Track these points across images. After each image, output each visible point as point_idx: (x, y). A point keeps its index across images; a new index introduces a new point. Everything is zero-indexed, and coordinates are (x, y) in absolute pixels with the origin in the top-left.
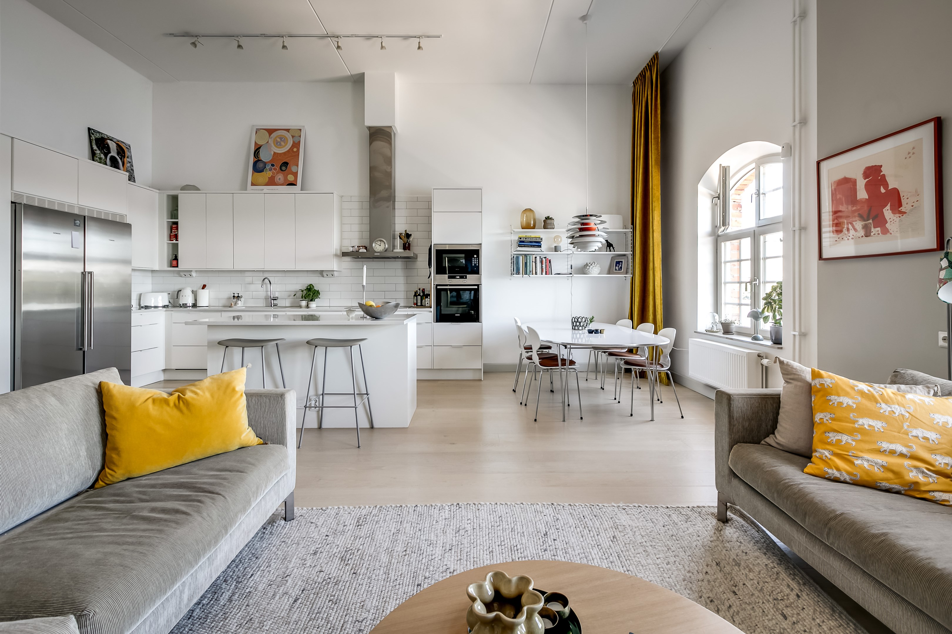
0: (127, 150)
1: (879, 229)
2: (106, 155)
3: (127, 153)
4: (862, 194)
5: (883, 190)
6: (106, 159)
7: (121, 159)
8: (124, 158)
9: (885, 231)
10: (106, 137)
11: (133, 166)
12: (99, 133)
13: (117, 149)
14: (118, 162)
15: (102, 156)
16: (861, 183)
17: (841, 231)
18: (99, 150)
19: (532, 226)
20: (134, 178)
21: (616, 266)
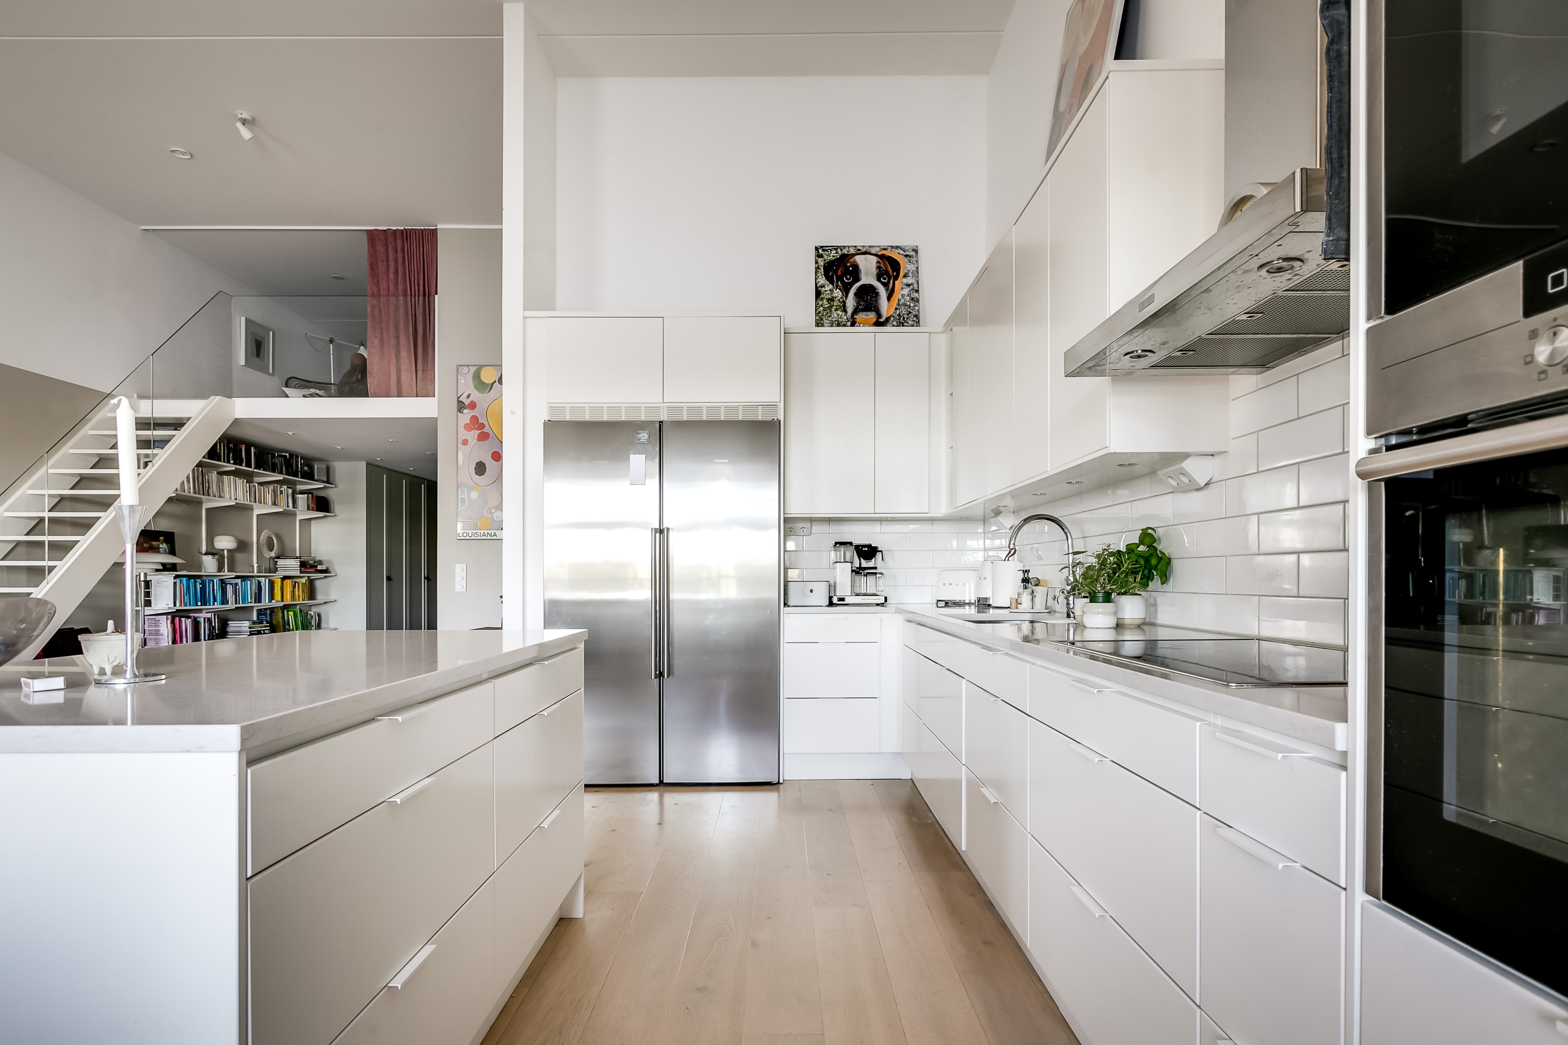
0: (906, 260)
2: (846, 290)
3: (906, 266)
6: (847, 296)
7: (885, 285)
8: (896, 278)
10: (852, 251)
11: (917, 291)
12: (836, 248)
13: (879, 268)
14: (877, 294)
15: (838, 293)
18: (832, 282)
20: (916, 316)
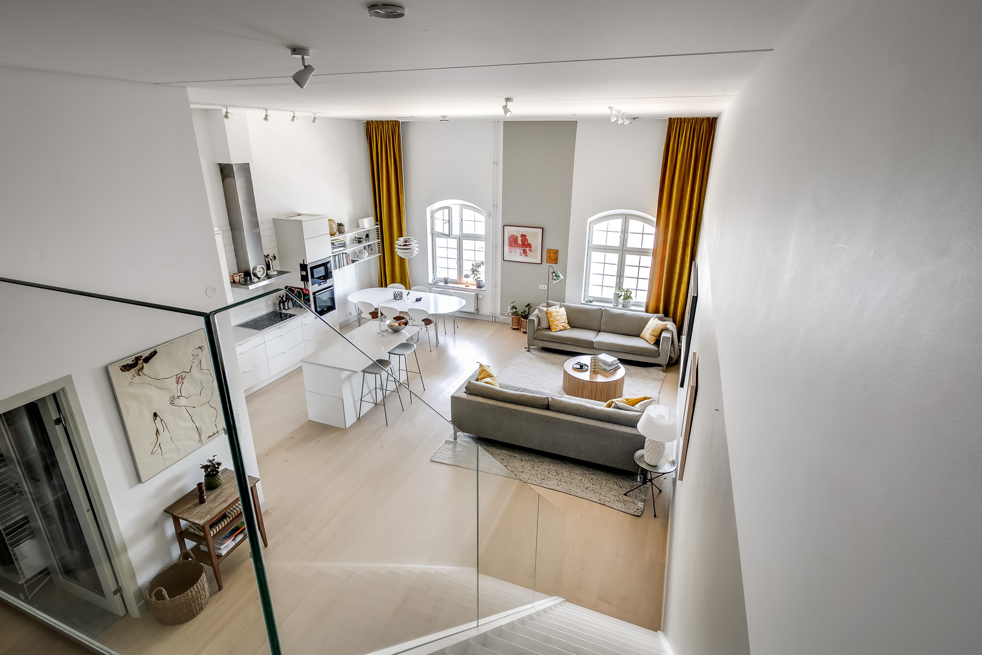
1: (525, 254)
4: (520, 242)
5: (527, 243)
9: (527, 256)
16: (520, 239)
17: (512, 252)
19: (335, 232)
21: (369, 248)
